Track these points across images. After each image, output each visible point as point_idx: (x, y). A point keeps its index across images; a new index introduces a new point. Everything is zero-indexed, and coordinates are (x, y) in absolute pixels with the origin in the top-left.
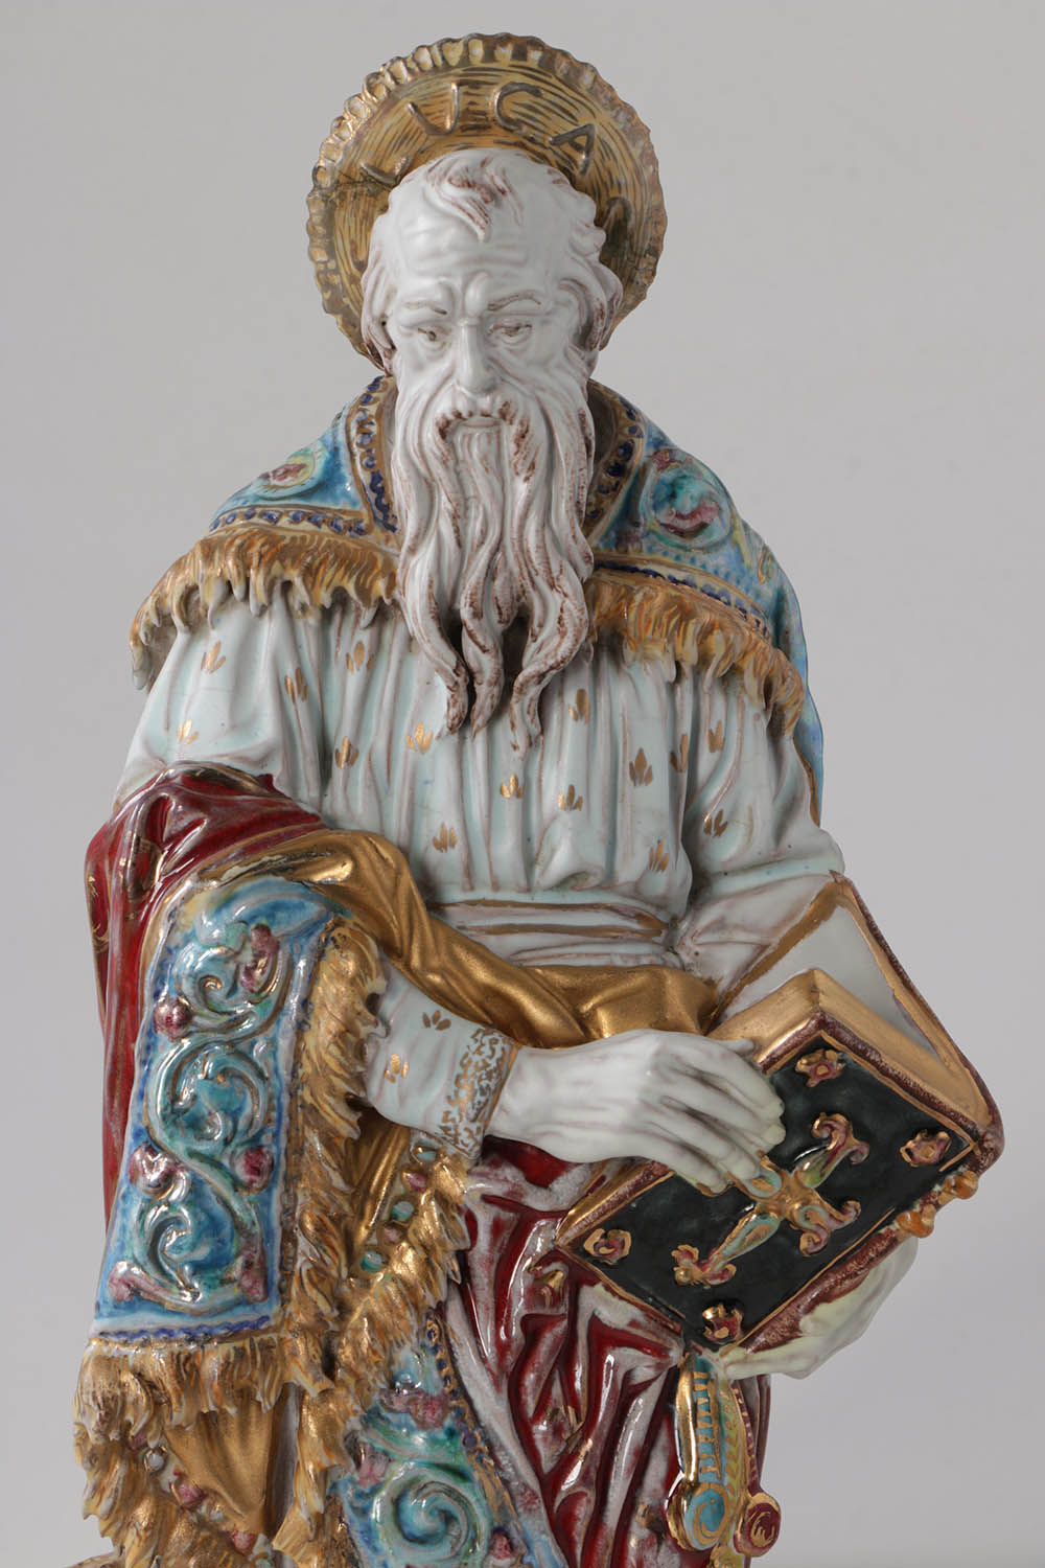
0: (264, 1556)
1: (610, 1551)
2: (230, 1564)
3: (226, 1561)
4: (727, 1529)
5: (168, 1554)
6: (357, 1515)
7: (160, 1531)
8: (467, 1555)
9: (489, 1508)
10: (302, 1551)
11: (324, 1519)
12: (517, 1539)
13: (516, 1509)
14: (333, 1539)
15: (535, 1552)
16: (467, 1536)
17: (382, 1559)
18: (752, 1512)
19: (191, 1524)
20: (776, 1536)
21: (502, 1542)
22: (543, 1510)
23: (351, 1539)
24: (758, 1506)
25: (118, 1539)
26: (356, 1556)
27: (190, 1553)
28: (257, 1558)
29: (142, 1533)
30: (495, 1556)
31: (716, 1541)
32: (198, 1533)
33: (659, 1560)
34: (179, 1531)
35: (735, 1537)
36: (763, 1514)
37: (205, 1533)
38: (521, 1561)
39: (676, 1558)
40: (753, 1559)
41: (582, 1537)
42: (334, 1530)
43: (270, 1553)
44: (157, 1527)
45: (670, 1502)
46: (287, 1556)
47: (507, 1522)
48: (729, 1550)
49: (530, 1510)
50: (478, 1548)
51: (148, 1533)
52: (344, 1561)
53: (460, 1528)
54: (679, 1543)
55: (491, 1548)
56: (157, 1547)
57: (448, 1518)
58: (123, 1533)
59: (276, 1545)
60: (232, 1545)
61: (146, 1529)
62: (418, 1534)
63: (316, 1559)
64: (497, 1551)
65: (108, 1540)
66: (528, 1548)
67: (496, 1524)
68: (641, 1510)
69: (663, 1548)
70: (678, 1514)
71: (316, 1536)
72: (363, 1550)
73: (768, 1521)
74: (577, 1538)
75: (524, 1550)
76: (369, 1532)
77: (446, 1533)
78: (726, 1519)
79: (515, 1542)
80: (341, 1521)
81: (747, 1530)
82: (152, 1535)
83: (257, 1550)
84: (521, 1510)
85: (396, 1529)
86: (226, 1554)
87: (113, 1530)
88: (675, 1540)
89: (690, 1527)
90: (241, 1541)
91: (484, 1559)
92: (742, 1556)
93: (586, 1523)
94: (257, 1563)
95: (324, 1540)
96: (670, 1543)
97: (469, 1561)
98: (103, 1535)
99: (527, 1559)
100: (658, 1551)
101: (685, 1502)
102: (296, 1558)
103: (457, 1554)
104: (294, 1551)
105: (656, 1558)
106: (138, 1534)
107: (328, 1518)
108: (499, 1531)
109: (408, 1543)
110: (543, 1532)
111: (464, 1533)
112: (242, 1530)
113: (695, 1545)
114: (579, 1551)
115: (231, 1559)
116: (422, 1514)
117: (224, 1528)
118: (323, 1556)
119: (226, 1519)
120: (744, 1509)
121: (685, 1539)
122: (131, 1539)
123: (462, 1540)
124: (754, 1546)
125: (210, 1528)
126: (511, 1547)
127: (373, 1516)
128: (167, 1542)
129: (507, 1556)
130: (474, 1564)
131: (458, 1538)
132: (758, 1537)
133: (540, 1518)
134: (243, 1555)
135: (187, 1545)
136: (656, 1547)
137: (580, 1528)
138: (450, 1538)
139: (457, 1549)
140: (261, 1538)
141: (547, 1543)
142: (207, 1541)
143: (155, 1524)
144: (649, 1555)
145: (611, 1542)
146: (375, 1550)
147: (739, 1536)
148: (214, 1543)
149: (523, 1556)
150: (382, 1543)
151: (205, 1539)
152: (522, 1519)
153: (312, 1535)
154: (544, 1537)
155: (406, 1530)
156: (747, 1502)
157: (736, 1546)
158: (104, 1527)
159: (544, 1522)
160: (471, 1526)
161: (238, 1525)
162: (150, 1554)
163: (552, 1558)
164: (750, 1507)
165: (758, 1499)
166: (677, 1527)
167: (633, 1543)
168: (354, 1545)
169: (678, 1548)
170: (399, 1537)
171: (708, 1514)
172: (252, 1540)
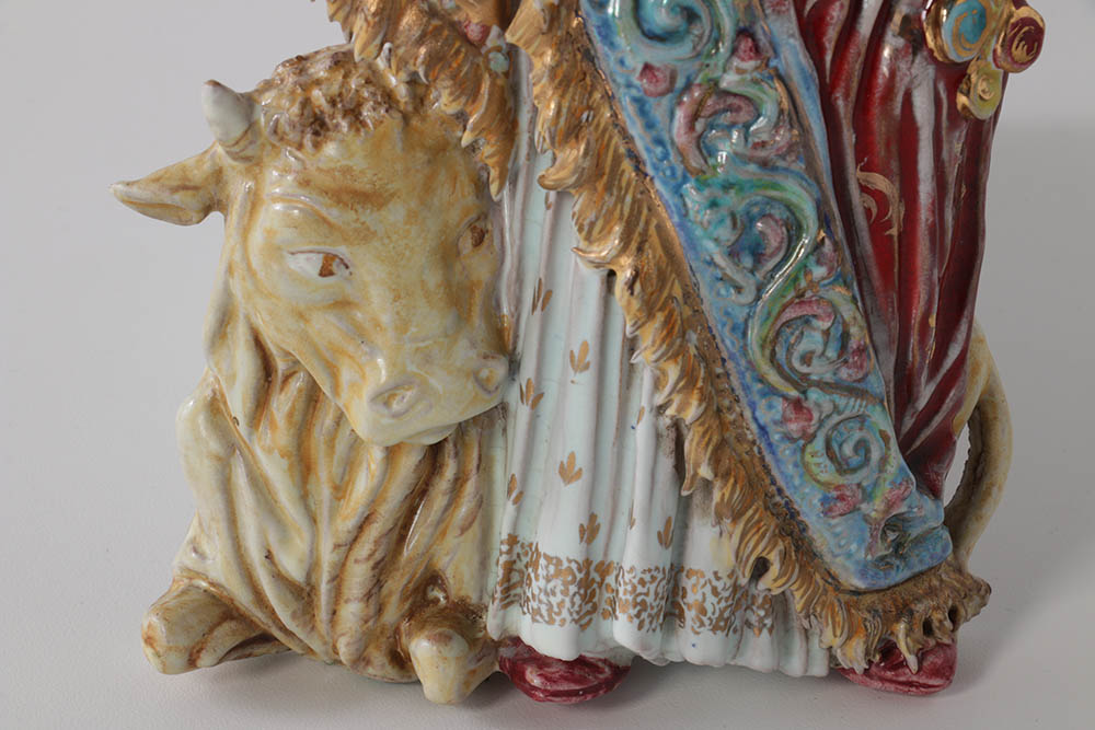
0: (498, 49)
1: (861, 59)
2: (462, 55)
3: (458, 52)
4: (988, 42)
5: (398, 42)
6: (593, 8)
7: (389, 19)
8: (709, 56)
9: (735, 7)
10: (536, 44)
11: (559, 12)
12: (763, 41)
13: (763, 10)
14: (568, 33)
15: (782, 56)
16: (710, 36)
17: (620, 55)
18: (1014, 26)
19: (421, 11)
20: (1038, 52)
21: (746, 44)
22: (792, 12)
23: (587, 34)
24: (1022, 19)
25: (347, 25)
26: (592, 52)
27: (420, 41)
28: (489, 51)
29: (369, 18)
30: (739, 57)
31: (974, 54)
32: (428, 22)
33: (913, 71)
34: (409, 19)
35: (995, 51)
36: (1026, 29)
37: (436, 22)
38: (767, 65)
39: (931, 70)
40: (1010, 75)
41: (833, 43)
42: (569, 25)
43: (504, 47)
44: (386, 13)
45: (929, 11)
46: (523, 51)
47: (753, 23)
48: (987, 65)
49: (779, 12)
50: (722, 50)
51: (377, 19)
52: (579, 56)
53: (703, 27)
54: (936, 54)
55: (734, 51)
56: (385, 36)
57: (691, 16)
58: (351, 18)
59: (509, 37)
60: (465, 38)
61: (374, 15)
62: (658, 31)
63: (550, 52)
64: (741, 53)
65: (337, 25)
66: (775, 51)
67: (741, 25)
68: (897, 19)
69: (918, 59)
70: (937, 24)
71: (550, 29)
72: (600, 47)
73: (1030, 37)
74: (827, 45)
75: (771, 53)
76: (606, 27)
77: (688, 32)
78: (987, 33)
79: (761, 44)
80: (577, 15)
81: (1007, 45)
82: (380, 21)
83: (491, 42)
84: (768, 11)
85: (634, 26)
86: (457, 44)
87: (341, 14)
88: (931, 51)
89: (946, 38)
90: (473, 32)
91: (728, 60)
92: (1001, 71)
93: (838, 28)
94: (491, 56)
95: (559, 33)
96: (925, 53)
97: (712, 62)
98: (332, 18)
99: (773, 63)
100: (913, 61)
101: (944, 12)
102: (530, 51)
103: (698, 55)
104: (528, 44)
105: (909, 69)
106: (366, 20)
107: (564, 12)
108: (744, 33)
109: (647, 41)
110: (792, 36)
111: (707, 33)
112: (475, 20)
113: (953, 56)
114: (828, 58)
115: (463, 50)
116: (663, 10)
117: (456, 18)
118: (558, 50)
119: (458, 8)
120: (1007, 21)
121: (941, 50)
122: (359, 24)
123: (705, 39)
124: (1014, 62)
125: (442, 18)
126: (756, 50)
127: (610, 10)
128: (396, 29)
129: (751, 58)
130: (716, 65)
131: (700, 37)
132: (1019, 52)
133: (790, 21)
134: (475, 46)
135: (416, 33)
136: (910, 57)
137: (831, 36)
138: (691, 37)
139: (699, 48)
140: (495, 30)
141: (795, 47)
142: (437, 31)
143: (383, 9)
144: (903, 66)
145: (863, 50)
146: (612, 45)
147: (999, 50)
148: (446, 32)
149: (768, 60)
150: (620, 40)
151: (436, 28)
152: (769, 21)
153: (545, 27)
154: (792, 41)
155: (646, 27)
156: (1011, 16)
157: (995, 60)
158: (332, 12)
159: (793, 26)
160: (717, 26)
161: (471, 14)
162: (378, 41)
163: (799, 64)
164: (1013, 21)
165: (1022, 12)
166: (935, 37)
167: (886, 53)
168: (590, 39)
169: (934, 60)
170: (638, 33)
171: (968, 24)
172: (486, 31)
